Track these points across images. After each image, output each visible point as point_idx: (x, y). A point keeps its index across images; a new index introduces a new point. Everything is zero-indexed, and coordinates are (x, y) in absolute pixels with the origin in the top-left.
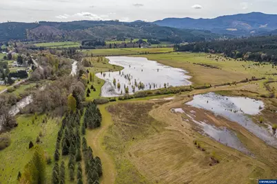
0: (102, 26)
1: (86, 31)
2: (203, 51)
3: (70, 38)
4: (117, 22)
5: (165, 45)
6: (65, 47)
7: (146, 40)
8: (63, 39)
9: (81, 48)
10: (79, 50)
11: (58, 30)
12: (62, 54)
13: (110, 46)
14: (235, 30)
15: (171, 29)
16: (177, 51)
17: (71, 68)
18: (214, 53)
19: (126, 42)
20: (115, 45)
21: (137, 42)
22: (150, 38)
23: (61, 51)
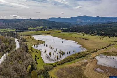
0: (24, 21)
1: (17, 23)
2: (74, 31)
3: (9, 27)
4: (31, 19)
5: (56, 29)
6: (8, 31)
7: (46, 27)
8: (5, 27)
9: (16, 31)
10: (16, 33)
11: (3, 23)
12: (7, 35)
13: (31, 30)
14: (79, 22)
15: (55, 22)
16: (63, 32)
17: (15, 43)
18: (80, 32)
19: (38, 28)
20: (33, 29)
21: (43, 28)
22: (47, 26)
23: (7, 33)
